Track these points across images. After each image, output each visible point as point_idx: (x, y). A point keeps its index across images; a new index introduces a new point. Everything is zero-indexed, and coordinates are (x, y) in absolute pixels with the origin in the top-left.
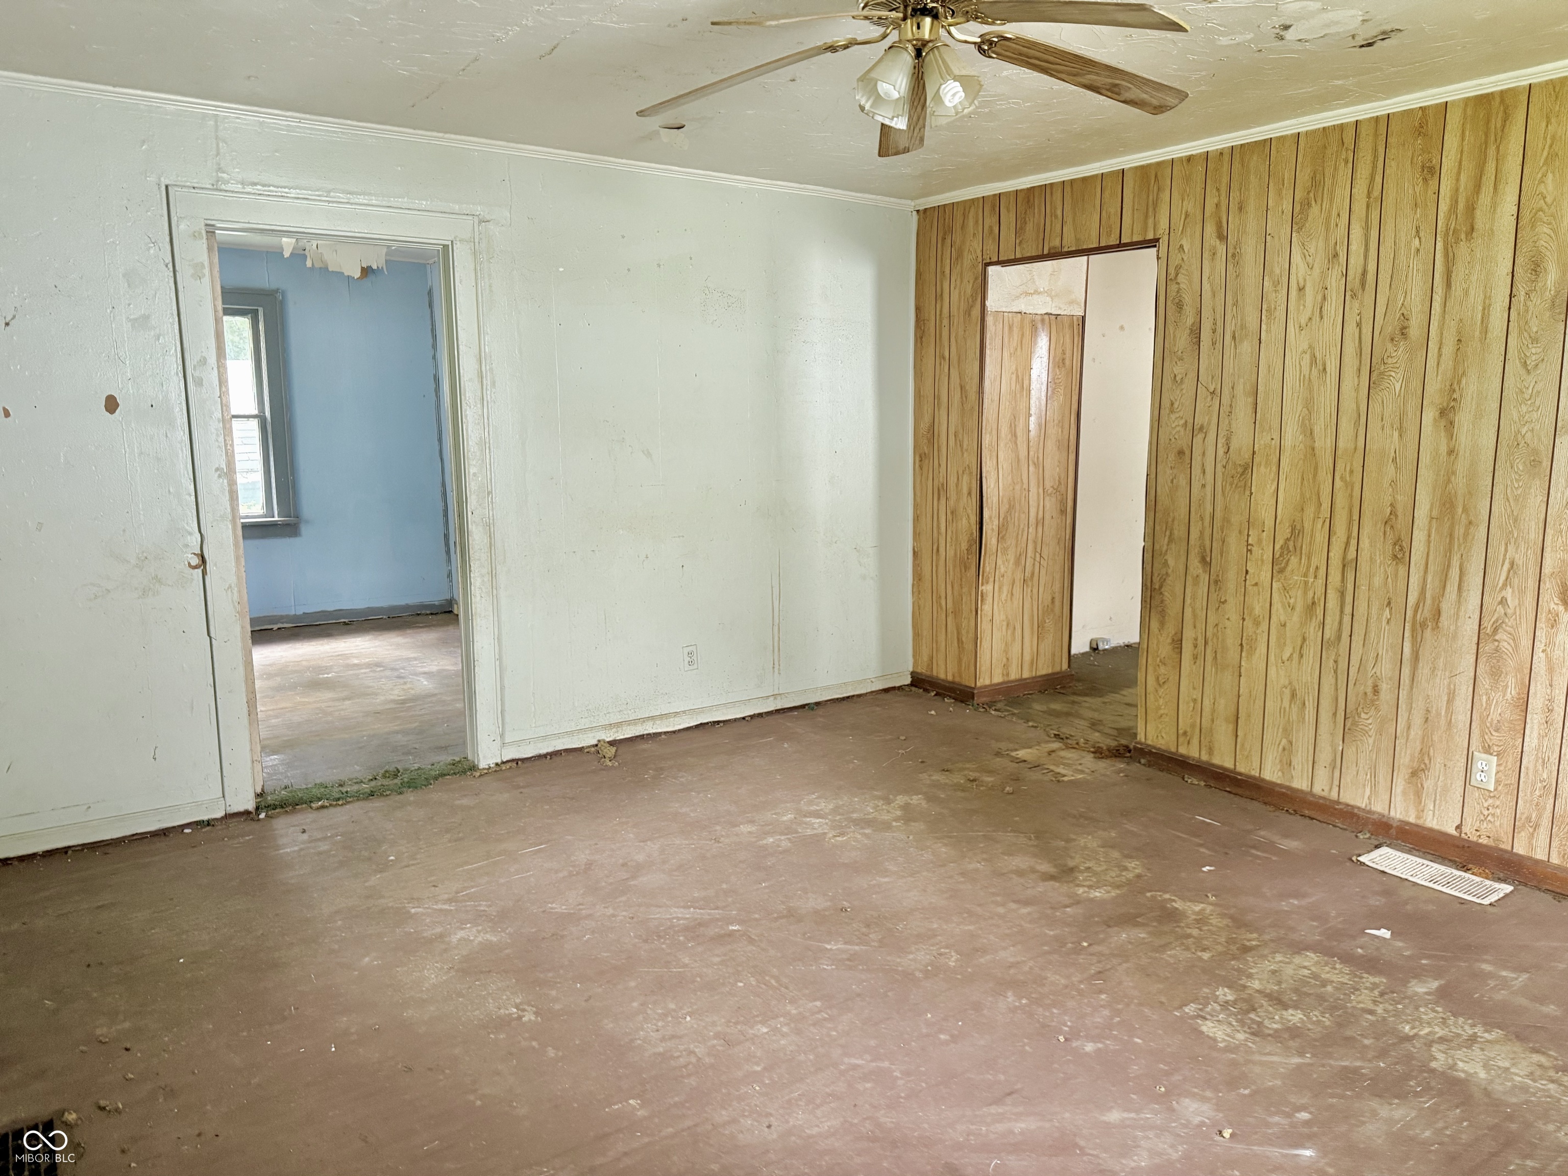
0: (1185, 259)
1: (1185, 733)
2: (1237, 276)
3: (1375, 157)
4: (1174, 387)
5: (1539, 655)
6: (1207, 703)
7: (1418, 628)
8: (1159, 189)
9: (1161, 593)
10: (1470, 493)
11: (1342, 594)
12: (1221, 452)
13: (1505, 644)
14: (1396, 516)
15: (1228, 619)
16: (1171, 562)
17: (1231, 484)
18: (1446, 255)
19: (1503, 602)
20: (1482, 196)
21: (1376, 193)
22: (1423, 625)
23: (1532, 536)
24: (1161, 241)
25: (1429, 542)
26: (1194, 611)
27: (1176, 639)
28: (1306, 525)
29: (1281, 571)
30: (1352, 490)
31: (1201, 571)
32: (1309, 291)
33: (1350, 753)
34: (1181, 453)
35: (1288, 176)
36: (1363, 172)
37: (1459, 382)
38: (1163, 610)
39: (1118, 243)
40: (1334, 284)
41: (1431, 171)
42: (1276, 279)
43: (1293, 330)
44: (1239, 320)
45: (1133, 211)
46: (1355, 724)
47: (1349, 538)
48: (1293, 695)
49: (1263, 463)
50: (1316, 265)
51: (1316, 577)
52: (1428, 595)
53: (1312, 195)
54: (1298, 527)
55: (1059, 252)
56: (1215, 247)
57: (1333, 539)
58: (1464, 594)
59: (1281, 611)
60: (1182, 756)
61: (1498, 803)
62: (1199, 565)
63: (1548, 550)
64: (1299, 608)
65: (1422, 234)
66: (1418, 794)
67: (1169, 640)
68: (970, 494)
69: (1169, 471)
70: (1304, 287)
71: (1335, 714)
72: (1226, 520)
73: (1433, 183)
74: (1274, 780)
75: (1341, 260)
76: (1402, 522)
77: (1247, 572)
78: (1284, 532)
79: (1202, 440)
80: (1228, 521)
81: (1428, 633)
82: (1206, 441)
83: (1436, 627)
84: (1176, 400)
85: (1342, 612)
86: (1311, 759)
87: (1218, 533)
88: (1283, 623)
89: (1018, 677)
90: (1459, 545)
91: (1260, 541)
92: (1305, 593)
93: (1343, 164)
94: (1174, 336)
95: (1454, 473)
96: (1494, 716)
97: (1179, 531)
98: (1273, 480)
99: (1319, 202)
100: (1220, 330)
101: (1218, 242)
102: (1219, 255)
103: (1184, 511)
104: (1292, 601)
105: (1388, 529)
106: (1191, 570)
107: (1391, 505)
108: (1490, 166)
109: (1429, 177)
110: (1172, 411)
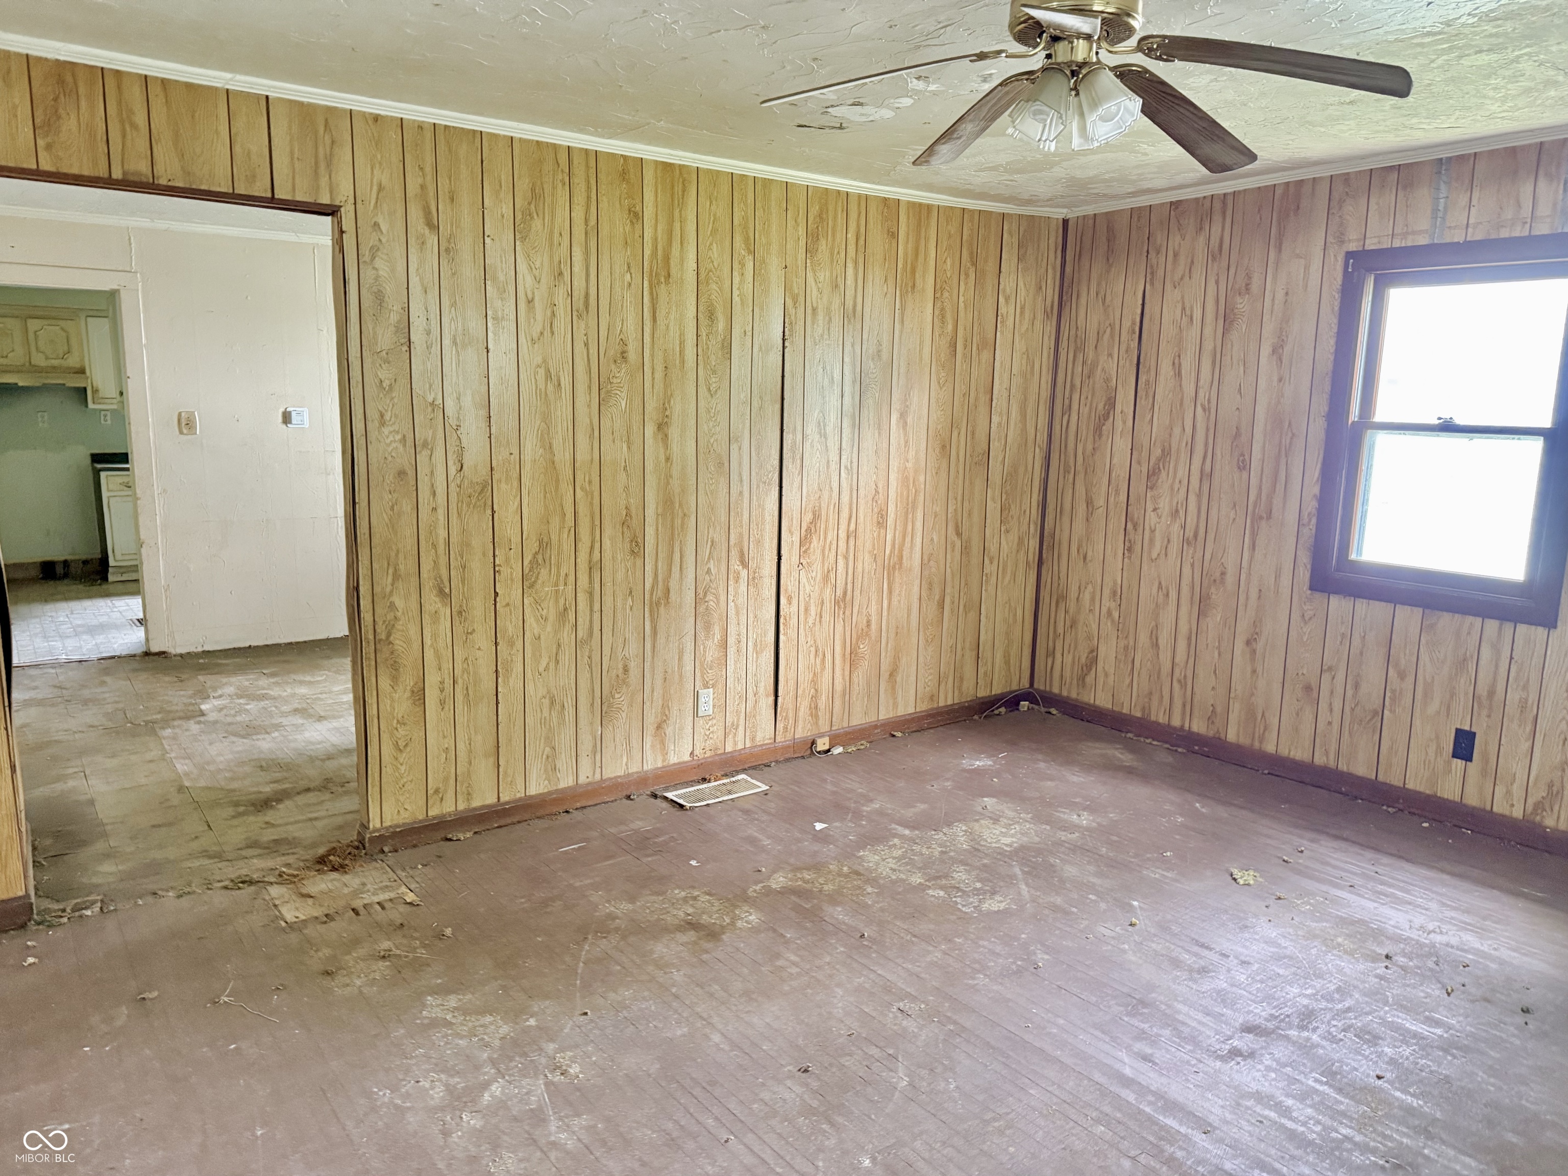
0: (384, 240)
1: (437, 791)
2: (454, 274)
3: (589, 188)
4: (381, 395)
5: (731, 604)
6: (461, 746)
7: (655, 606)
8: (333, 142)
9: (391, 643)
10: (683, 491)
11: (591, 594)
12: (453, 470)
13: (711, 603)
14: (631, 517)
15: (479, 649)
16: (400, 603)
17: (468, 505)
18: (651, 293)
19: (709, 572)
20: (673, 249)
21: (593, 222)
22: (658, 604)
23: (723, 519)
24: (342, 209)
25: (657, 534)
26: (436, 652)
27: (416, 690)
28: (553, 537)
29: (531, 586)
30: (592, 499)
31: (440, 605)
32: (537, 303)
33: (608, 735)
34: (401, 473)
35: (505, 178)
36: (580, 199)
37: (669, 402)
38: (395, 662)
39: (269, 195)
40: (561, 301)
41: (636, 216)
42: (501, 285)
43: (525, 341)
44: (460, 324)
45: (292, 159)
46: (610, 706)
47: (593, 542)
48: (552, 703)
49: (503, 480)
50: (542, 280)
51: (566, 584)
52: (660, 579)
53: (533, 206)
54: (545, 539)
55: (148, 183)
56: (423, 235)
57: (579, 545)
58: (684, 572)
59: (535, 625)
60: (434, 818)
61: (714, 721)
62: (437, 599)
63: (732, 527)
64: (552, 617)
65: (632, 271)
66: (662, 743)
67: (408, 694)
69: (387, 497)
70: (532, 301)
71: (592, 705)
72: (466, 545)
73: (638, 227)
74: (541, 791)
75: (566, 278)
76: (635, 522)
77: (496, 594)
78: (531, 547)
79: (428, 458)
80: (468, 545)
81: (662, 609)
82: (433, 458)
83: (667, 603)
84: (386, 411)
85: (591, 610)
86: (574, 754)
87: (457, 559)
88: (537, 636)
90: (679, 534)
91: (507, 560)
92: (557, 601)
93: (560, 185)
94: (375, 333)
95: (671, 476)
96: (709, 659)
97: (406, 565)
98: (515, 497)
99: (541, 215)
100: (435, 333)
101: (427, 231)
102: (429, 245)
103: (411, 542)
104: (544, 613)
105: (625, 529)
106: (427, 607)
107: (626, 508)
108: (677, 225)
109: (634, 221)
110: (383, 423)
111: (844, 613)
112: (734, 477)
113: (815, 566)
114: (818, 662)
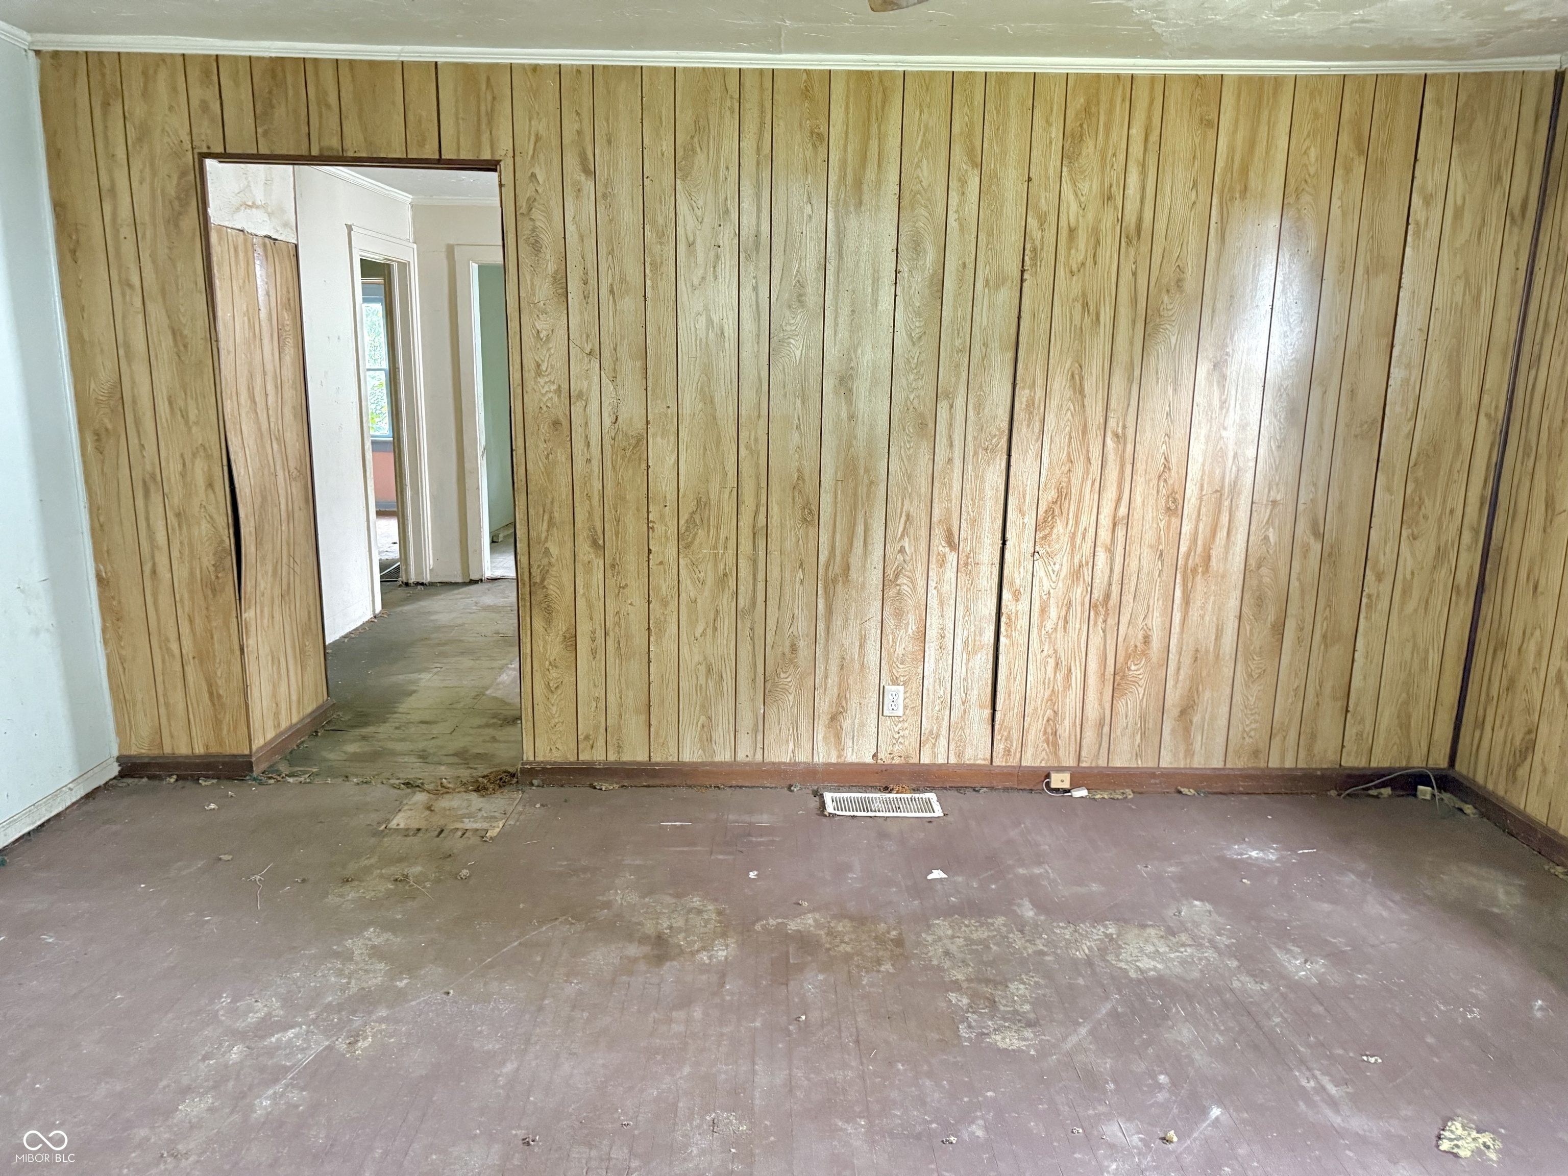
0: (540, 191)
1: (587, 738)
2: (611, 221)
3: (762, 112)
4: (539, 346)
5: (932, 592)
6: (611, 698)
7: (830, 585)
8: (494, 98)
9: (544, 587)
10: (869, 454)
11: (754, 562)
12: (607, 422)
13: (905, 587)
14: (804, 481)
15: (631, 604)
16: (554, 550)
17: (623, 457)
18: (837, 225)
19: (902, 550)
20: (868, 172)
21: (765, 151)
22: (835, 581)
23: (923, 490)
24: (502, 163)
25: (836, 503)
26: (588, 601)
27: (568, 635)
28: (712, 497)
29: (688, 546)
30: (758, 458)
31: (593, 556)
32: (699, 248)
33: (772, 714)
34: (556, 424)
35: (666, 113)
36: (751, 128)
37: (855, 352)
38: (549, 606)
39: (437, 157)
40: (726, 242)
41: (820, 138)
42: (660, 228)
43: (684, 288)
44: (617, 272)
45: (457, 119)
46: (775, 685)
47: (758, 506)
48: (709, 670)
49: (659, 433)
50: (705, 220)
51: (726, 548)
52: (838, 553)
53: (696, 140)
54: (704, 499)
55: (340, 157)
56: (579, 182)
57: (742, 509)
58: (870, 548)
59: (690, 587)
60: (584, 763)
61: (906, 725)
62: (591, 550)
63: (936, 500)
64: (710, 582)
65: (813, 202)
66: (838, 737)
67: (559, 639)
69: (542, 446)
70: (694, 243)
71: (754, 680)
72: (621, 498)
73: (823, 150)
74: (695, 760)
75: (732, 216)
76: (809, 487)
77: (650, 551)
78: (688, 505)
79: (581, 410)
80: (623, 499)
81: (839, 587)
82: (588, 410)
83: (847, 580)
84: (543, 361)
85: (755, 579)
86: (732, 729)
87: (611, 512)
88: (693, 599)
89: (289, 723)
90: (863, 505)
91: (662, 516)
92: (715, 565)
93: (728, 113)
94: (532, 284)
95: (855, 437)
96: (900, 651)
97: (561, 514)
98: (672, 452)
99: (705, 149)
100: (593, 282)
101: (583, 178)
102: (585, 192)
103: (564, 491)
104: (702, 575)
105: (797, 494)
106: (580, 556)
107: (798, 470)
108: (874, 145)
109: (818, 143)
110: (539, 373)
111: (1105, 621)
112: (942, 440)
113: (1059, 556)
114: (1059, 677)
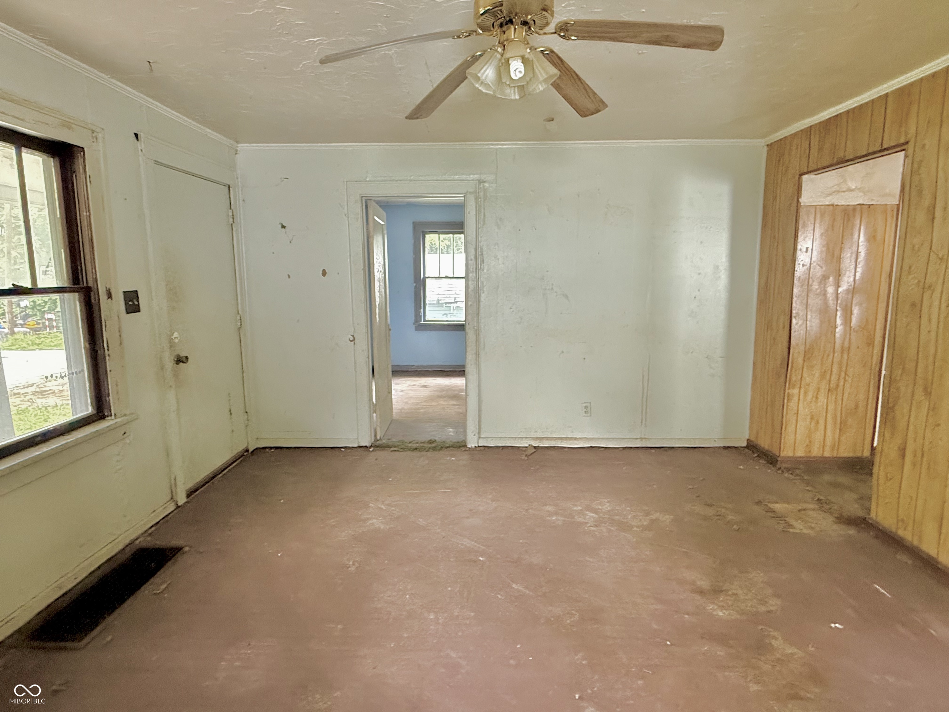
0: (926, 154)
1: (903, 520)
4: (912, 255)
8: (910, 104)
9: (894, 411)
24: (909, 144)
26: (915, 428)
27: (901, 448)
31: (923, 398)
38: (894, 424)
39: (880, 149)
45: (892, 123)
60: (899, 537)
62: (922, 394)
68: (784, 327)
69: (905, 319)
72: (945, 360)
79: (929, 297)
82: (933, 297)
84: (913, 264)
87: (938, 370)
89: (820, 454)
94: (915, 215)
103: (913, 351)
